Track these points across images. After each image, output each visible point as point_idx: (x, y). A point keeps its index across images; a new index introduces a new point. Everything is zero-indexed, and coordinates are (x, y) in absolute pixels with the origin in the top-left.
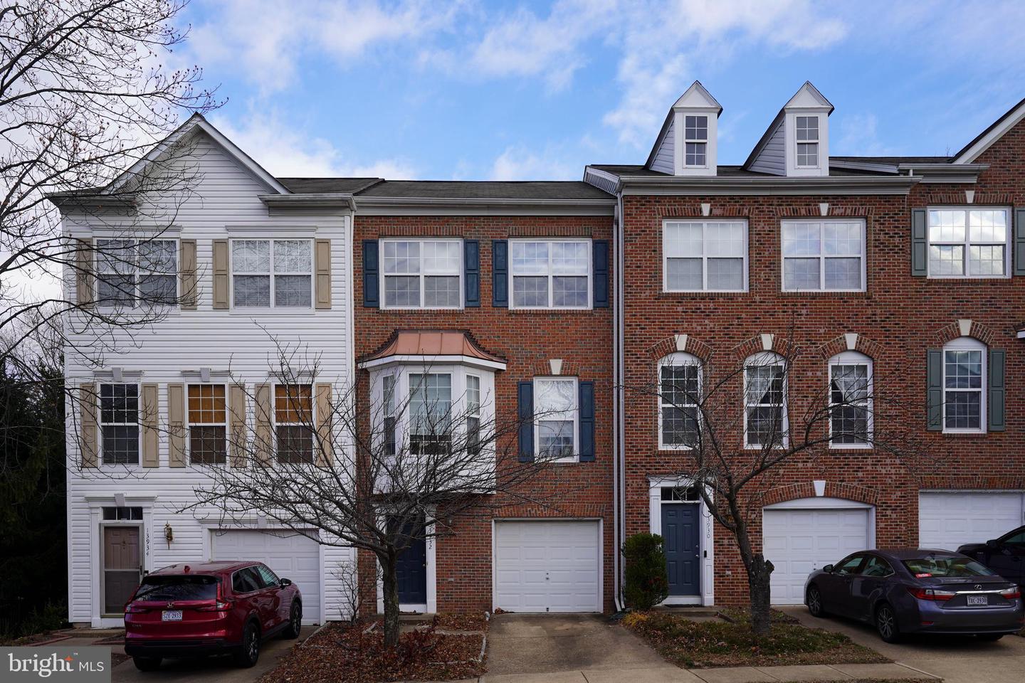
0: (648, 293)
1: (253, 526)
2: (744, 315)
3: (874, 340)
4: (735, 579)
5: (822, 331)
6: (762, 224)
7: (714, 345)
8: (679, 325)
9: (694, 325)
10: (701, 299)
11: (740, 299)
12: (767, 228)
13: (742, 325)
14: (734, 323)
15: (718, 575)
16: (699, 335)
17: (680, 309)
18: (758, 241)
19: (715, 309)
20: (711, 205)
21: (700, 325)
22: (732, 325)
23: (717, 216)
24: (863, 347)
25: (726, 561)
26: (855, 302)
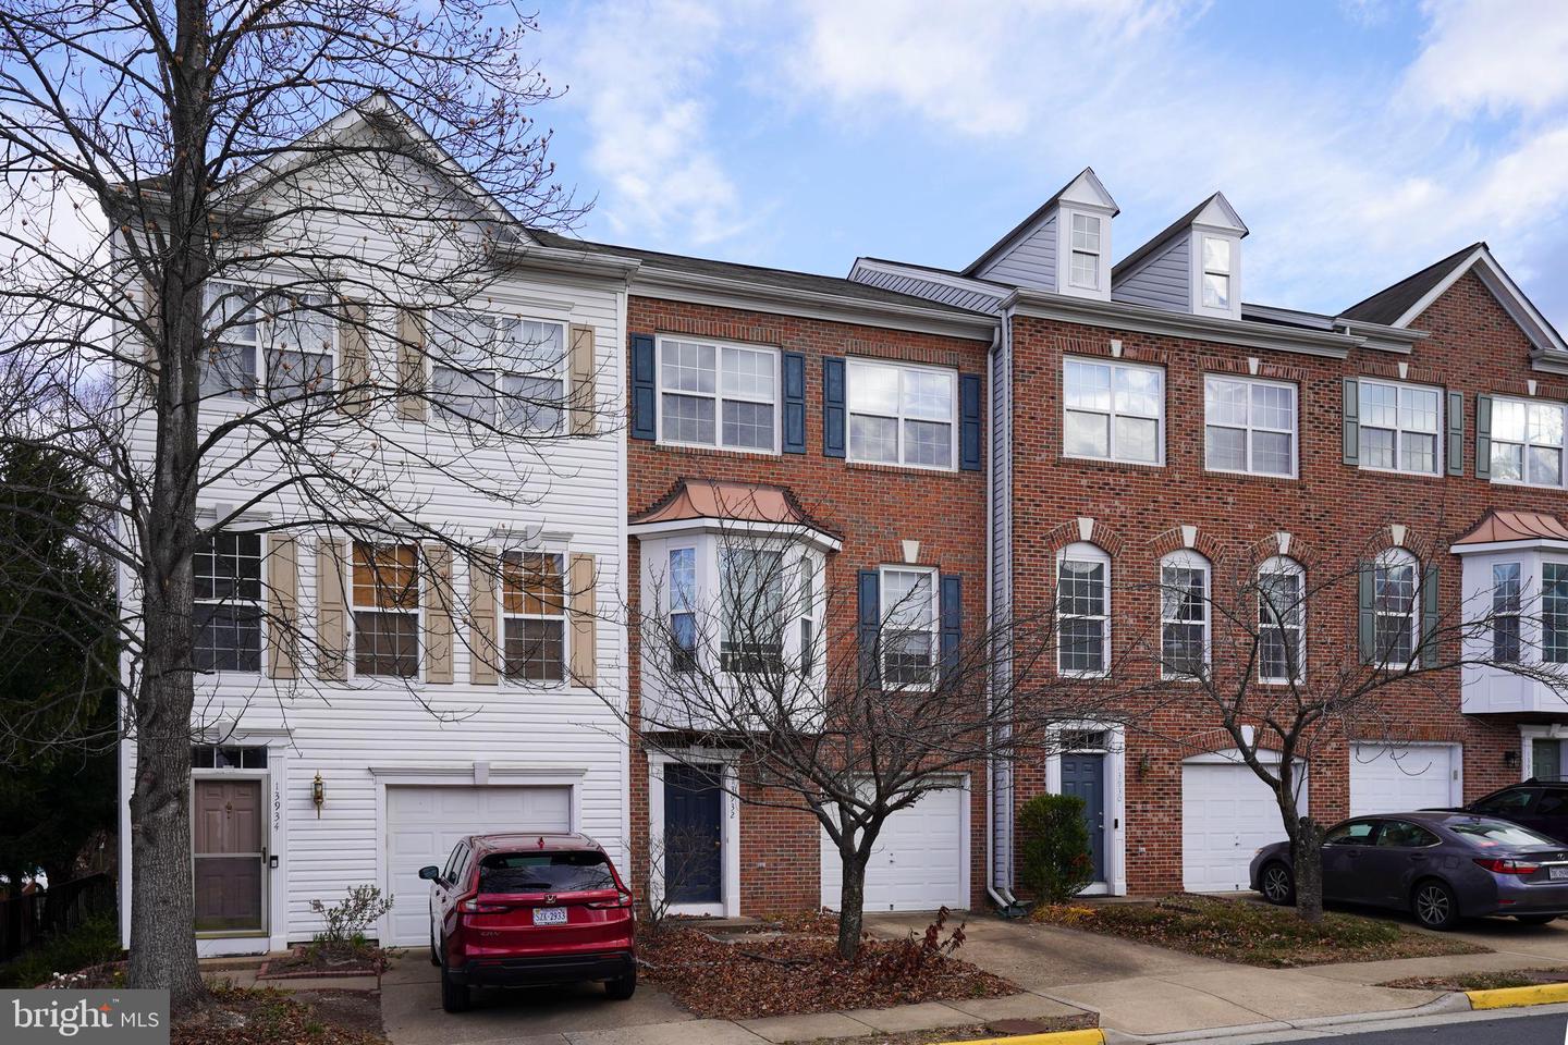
0: (1044, 455)
1: (467, 781)
2: (1161, 498)
3: (1309, 543)
4: (1150, 859)
5: (1251, 527)
6: (1183, 376)
7: (1125, 535)
8: (1082, 505)
9: (1102, 506)
10: (1111, 471)
11: (1156, 476)
12: (1188, 383)
13: (1158, 511)
14: (1150, 507)
15: (1131, 853)
16: (1108, 520)
17: (1084, 482)
18: (1178, 399)
19: (1127, 486)
20: (1123, 343)
21: (1109, 507)
22: (1147, 510)
23: (1130, 359)
24: (1296, 552)
25: (1139, 833)
26: (1288, 492)
